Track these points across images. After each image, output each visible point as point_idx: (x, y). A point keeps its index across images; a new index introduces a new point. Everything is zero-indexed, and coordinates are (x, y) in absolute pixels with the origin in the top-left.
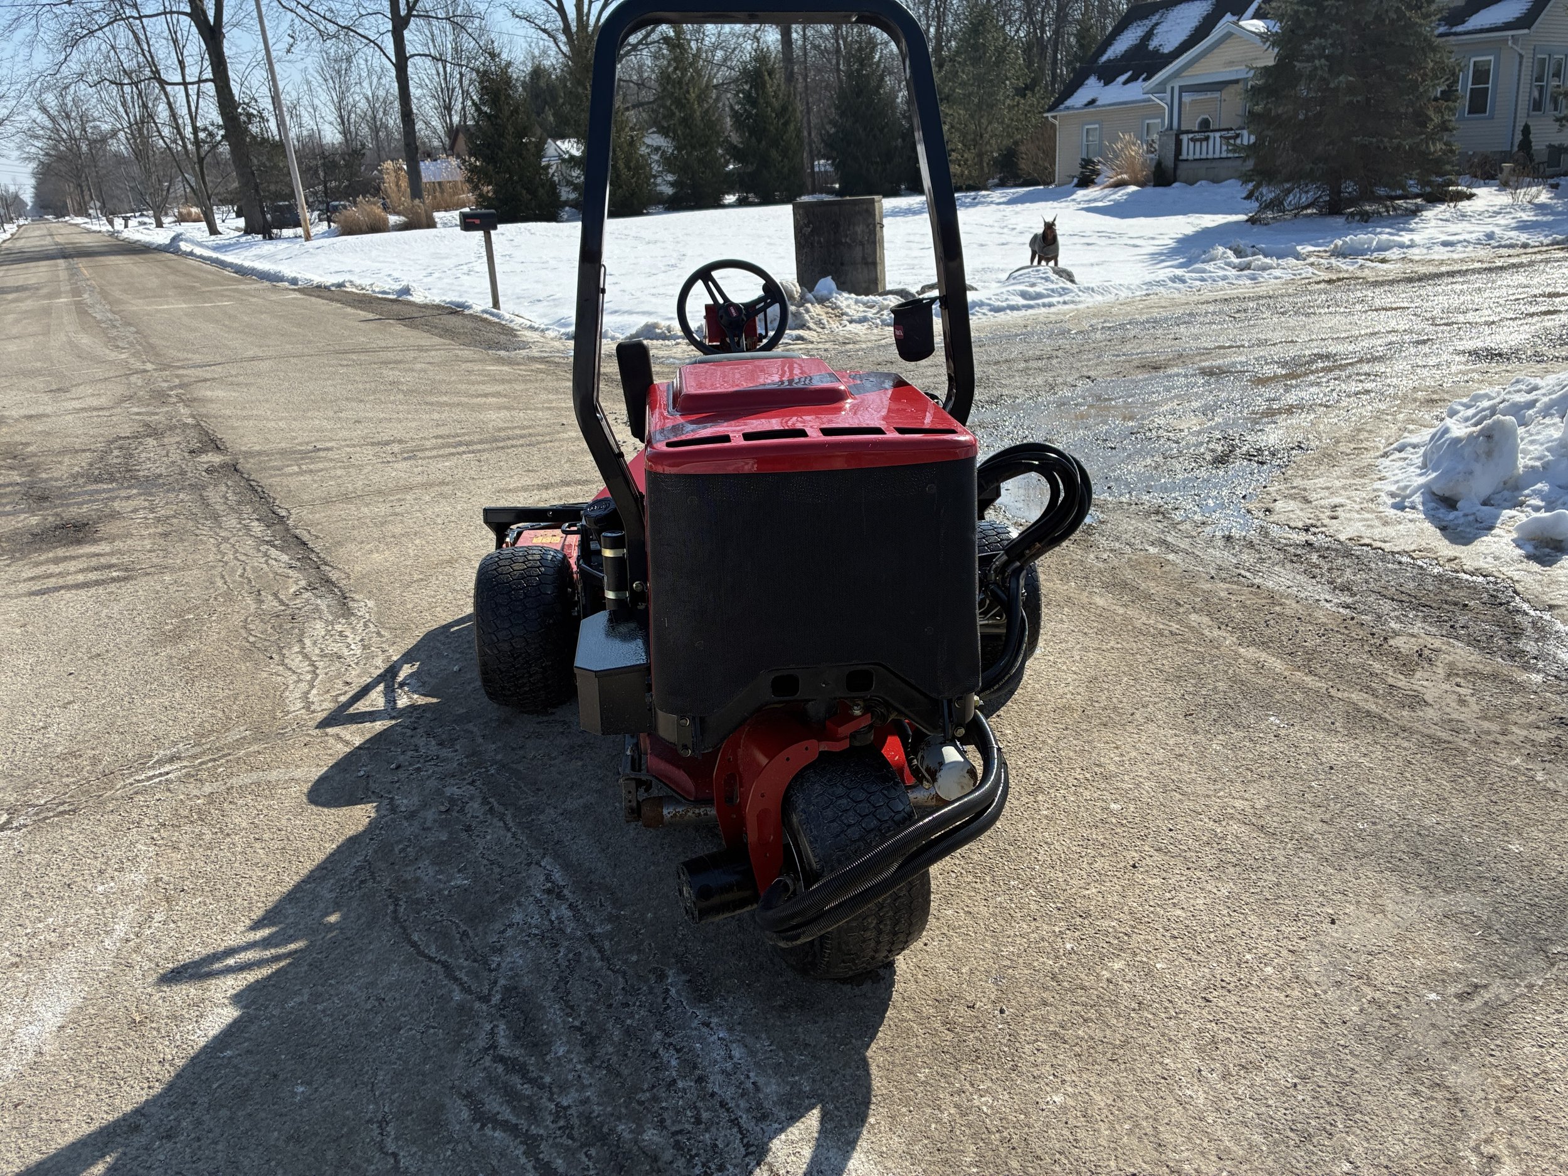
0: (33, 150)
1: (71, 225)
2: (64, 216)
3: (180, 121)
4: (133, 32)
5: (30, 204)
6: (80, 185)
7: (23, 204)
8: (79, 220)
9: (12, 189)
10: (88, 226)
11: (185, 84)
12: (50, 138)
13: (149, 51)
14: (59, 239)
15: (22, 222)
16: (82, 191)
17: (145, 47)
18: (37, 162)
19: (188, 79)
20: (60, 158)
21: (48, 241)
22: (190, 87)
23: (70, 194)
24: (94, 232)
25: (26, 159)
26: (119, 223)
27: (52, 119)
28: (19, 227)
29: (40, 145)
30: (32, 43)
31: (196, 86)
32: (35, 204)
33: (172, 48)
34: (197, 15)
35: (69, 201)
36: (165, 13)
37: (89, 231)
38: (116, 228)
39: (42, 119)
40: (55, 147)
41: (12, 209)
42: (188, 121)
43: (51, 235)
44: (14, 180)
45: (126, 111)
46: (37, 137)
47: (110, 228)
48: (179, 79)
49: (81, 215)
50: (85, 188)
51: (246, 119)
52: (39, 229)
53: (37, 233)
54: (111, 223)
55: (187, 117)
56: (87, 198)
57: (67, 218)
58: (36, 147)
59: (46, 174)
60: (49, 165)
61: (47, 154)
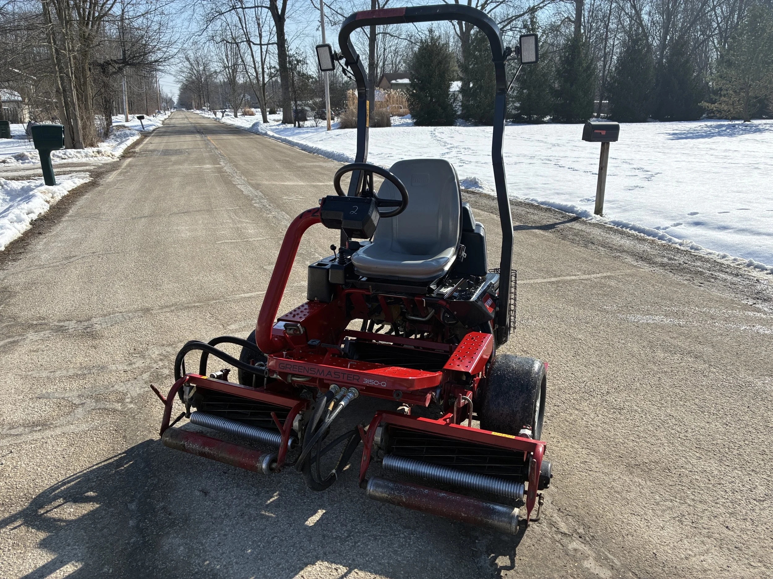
0: (181, 77)
1: (195, 113)
2: (191, 109)
3: (257, 64)
4: (239, 17)
5: (176, 103)
6: (200, 96)
7: (173, 103)
8: (198, 112)
9: (170, 95)
10: (203, 115)
11: (261, 45)
12: (189, 73)
13: (246, 28)
14: (191, 120)
15: (172, 111)
16: (200, 98)
17: (244, 26)
18: (182, 83)
19: (263, 43)
20: (193, 82)
21: (186, 121)
22: (263, 47)
23: (195, 99)
24: (207, 118)
25: (177, 82)
26: (219, 115)
27: (191, 64)
28: (172, 113)
29: (184, 76)
30: (190, 20)
31: (266, 46)
32: (178, 103)
33: (257, 26)
34: (273, 8)
35: (194, 103)
36: (255, 7)
37: (204, 118)
38: (217, 116)
39: (187, 64)
40: (191, 77)
41: (168, 104)
42: (260, 64)
43: (187, 118)
44: (171, 91)
45: (227, 60)
46: (183, 72)
47: (214, 116)
48: (259, 43)
49: (199, 109)
50: (202, 97)
51: (296, 62)
52: (181, 114)
53: (180, 116)
54: (215, 114)
55: (260, 62)
56: (202, 102)
57: (192, 110)
58: (182, 77)
59: (186, 89)
60: (187, 86)
61: (187, 80)
